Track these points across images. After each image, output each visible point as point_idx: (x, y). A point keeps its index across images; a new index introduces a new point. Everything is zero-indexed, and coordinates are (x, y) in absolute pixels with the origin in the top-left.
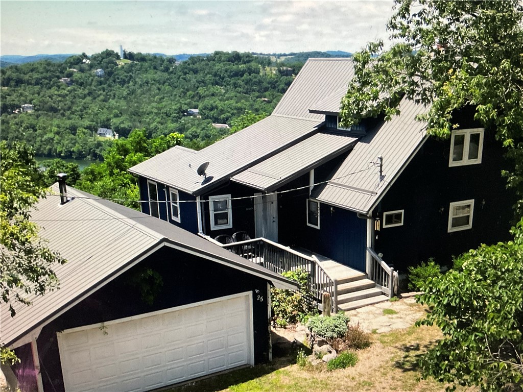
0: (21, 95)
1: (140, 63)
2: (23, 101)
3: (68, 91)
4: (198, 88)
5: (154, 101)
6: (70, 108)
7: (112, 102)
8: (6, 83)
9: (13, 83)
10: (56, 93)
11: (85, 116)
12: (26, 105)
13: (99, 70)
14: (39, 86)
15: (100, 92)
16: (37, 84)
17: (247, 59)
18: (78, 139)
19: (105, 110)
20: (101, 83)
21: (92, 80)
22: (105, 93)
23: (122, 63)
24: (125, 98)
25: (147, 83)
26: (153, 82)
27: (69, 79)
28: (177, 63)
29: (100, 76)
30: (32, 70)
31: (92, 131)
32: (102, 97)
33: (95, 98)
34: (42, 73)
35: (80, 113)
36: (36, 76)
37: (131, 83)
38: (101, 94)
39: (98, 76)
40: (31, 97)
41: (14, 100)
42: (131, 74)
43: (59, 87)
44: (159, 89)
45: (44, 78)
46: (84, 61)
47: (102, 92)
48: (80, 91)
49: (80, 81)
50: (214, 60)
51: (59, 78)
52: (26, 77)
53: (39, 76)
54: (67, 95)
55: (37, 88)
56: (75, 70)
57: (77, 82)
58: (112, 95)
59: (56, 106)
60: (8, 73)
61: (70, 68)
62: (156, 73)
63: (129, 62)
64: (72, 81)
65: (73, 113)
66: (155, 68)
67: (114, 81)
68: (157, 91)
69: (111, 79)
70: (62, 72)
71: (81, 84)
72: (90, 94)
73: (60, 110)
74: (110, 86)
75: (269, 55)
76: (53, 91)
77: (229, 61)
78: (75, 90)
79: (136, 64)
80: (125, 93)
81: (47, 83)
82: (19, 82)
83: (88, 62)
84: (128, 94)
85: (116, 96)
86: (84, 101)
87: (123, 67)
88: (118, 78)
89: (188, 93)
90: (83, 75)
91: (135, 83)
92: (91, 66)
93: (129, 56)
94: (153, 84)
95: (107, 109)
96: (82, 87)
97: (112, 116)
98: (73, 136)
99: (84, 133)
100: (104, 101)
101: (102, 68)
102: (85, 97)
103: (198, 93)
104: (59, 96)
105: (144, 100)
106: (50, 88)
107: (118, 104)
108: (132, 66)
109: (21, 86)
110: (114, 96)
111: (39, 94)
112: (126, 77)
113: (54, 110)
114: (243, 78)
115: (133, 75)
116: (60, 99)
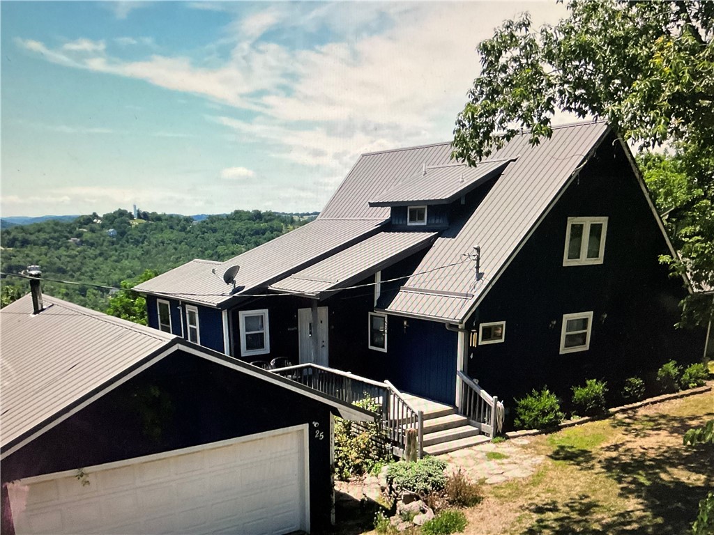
0: (27, 256)
1: (155, 223)
2: (29, 262)
3: (78, 252)
4: (217, 246)
5: (169, 261)
6: (79, 269)
7: (125, 263)
8: (11, 243)
9: (18, 244)
10: (65, 253)
11: (96, 277)
12: (32, 266)
13: (111, 230)
14: (46, 247)
15: (112, 253)
16: (44, 244)
17: (269, 217)
18: (88, 301)
19: (117, 271)
20: (113, 243)
21: (104, 241)
22: (117, 253)
23: (136, 223)
24: (139, 258)
25: (163, 243)
26: (169, 242)
27: (79, 240)
28: (195, 223)
29: (113, 236)
30: (39, 231)
31: (103, 292)
32: (114, 258)
33: (106, 259)
34: (49, 233)
35: (90, 274)
36: (43, 236)
37: (146, 243)
38: (113, 255)
39: (110, 236)
40: (37, 258)
41: (19, 262)
42: (145, 234)
43: (68, 248)
44: (176, 249)
45: (51, 238)
46: (95, 221)
47: (114, 252)
48: (92, 252)
49: (91, 241)
50: (234, 219)
51: (68, 238)
52: (32, 238)
53: (47, 236)
54: (76, 256)
55: (44, 249)
56: (85, 230)
57: (86, 242)
58: (125, 255)
59: (65, 267)
60: (13, 234)
61: (80, 228)
62: (172, 232)
63: (144, 221)
64: (82, 242)
65: (82, 274)
66: (171, 228)
67: (128, 242)
68: (174, 251)
69: (124, 241)
70: (70, 232)
71: (92, 245)
72: (101, 254)
73: (69, 271)
74: (122, 246)
75: (292, 214)
76: (62, 251)
77: (249, 220)
78: (85, 251)
79: (151, 224)
80: (139, 253)
81: (55, 244)
82: (25, 243)
83: (99, 221)
84: (142, 254)
85: (130, 257)
86: (95, 262)
87: (136, 227)
88: (131, 239)
89: (206, 252)
90: (94, 235)
91: (150, 243)
92: (103, 226)
93: (144, 216)
94: (169, 244)
95: (120, 270)
96: (93, 248)
97: (125, 276)
98: (83, 298)
99: (95, 295)
100: (117, 261)
101: (114, 228)
102: (96, 257)
103: (216, 252)
104: (69, 256)
105: (159, 260)
106: (58, 249)
107: (131, 265)
108: (146, 226)
109: (27, 247)
110: (128, 256)
111: (46, 255)
112: (141, 237)
113: (62, 271)
114: (265, 236)
115: (148, 235)
116: (68, 259)
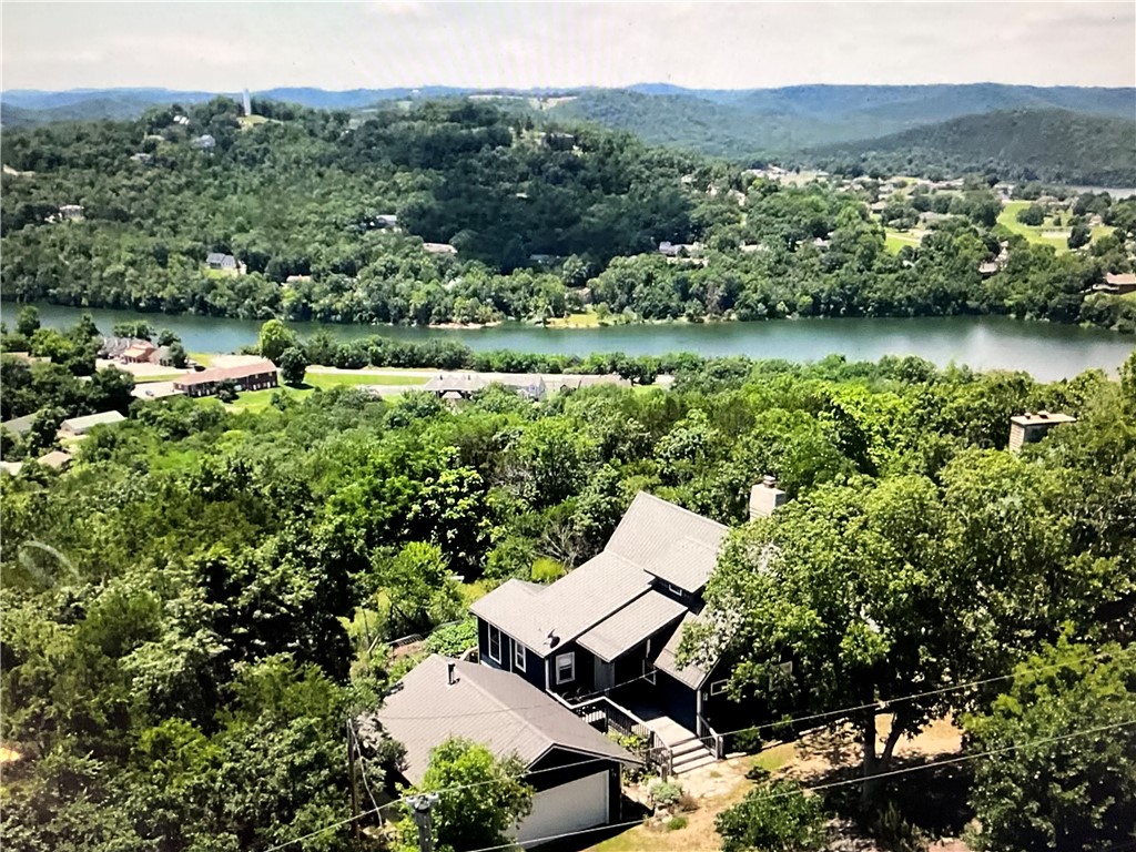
0: (59, 186)
1: (282, 123)
2: (63, 198)
3: (148, 179)
4: (394, 173)
5: (310, 200)
6: (151, 213)
7: (233, 200)
8: (30, 163)
9: (43, 164)
10: (125, 182)
11: (183, 228)
12: (69, 207)
13: (205, 137)
14: (93, 170)
15: (206, 182)
16: (88, 165)
17: (488, 116)
18: (170, 275)
19: (219, 217)
20: (209, 163)
21: (193, 158)
22: (217, 183)
23: (248, 122)
24: (256, 192)
25: (297, 162)
26: (309, 161)
27: (149, 156)
28: (354, 124)
29: (207, 150)
30: (79, 139)
31: (196, 259)
32: (212, 191)
33: (199, 193)
34: (97, 144)
35: (172, 222)
36: (87, 150)
37: (268, 164)
38: (210, 185)
39: (205, 149)
40: (78, 191)
41: (45, 198)
42: (265, 145)
43: (130, 171)
44: (320, 175)
45: (102, 154)
46: (176, 119)
47: (211, 180)
48: (171, 180)
49: (171, 159)
50: (423, 118)
51: (131, 153)
52: (67, 153)
53: (94, 150)
54: (146, 188)
55: (89, 174)
56: (159, 138)
57: (164, 160)
58: (232, 186)
59: (126, 209)
60: (34, 143)
61: (150, 133)
62: (313, 142)
63: (262, 120)
64: (155, 160)
65: (158, 222)
66: (312, 133)
67: (235, 159)
68: (318, 179)
69: (228, 157)
70: (135, 143)
71: (173, 166)
72: (188, 185)
73: (133, 217)
74: (226, 169)
76: (121, 178)
77: (452, 121)
78: (160, 177)
79: (276, 126)
80: (256, 182)
81: (107, 166)
82: (55, 162)
83: (184, 121)
84: (262, 184)
85: (239, 189)
86: (179, 198)
87: (250, 132)
88: (242, 154)
89: (377, 184)
90: (176, 147)
91: (275, 161)
92: (190, 130)
93: (261, 108)
94: (308, 165)
95: (223, 214)
96: (174, 173)
97: (233, 228)
98: (161, 270)
99: (182, 264)
100: (216, 198)
101: (211, 133)
102: (180, 189)
103: (395, 183)
104: (132, 188)
105: (293, 196)
106: (114, 174)
107: (242, 204)
108: (268, 129)
109: (58, 171)
110: (235, 189)
111: (92, 184)
112: (257, 150)
113: (121, 216)
114: (480, 155)
115: (270, 148)
116: (133, 194)
